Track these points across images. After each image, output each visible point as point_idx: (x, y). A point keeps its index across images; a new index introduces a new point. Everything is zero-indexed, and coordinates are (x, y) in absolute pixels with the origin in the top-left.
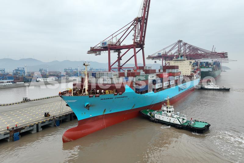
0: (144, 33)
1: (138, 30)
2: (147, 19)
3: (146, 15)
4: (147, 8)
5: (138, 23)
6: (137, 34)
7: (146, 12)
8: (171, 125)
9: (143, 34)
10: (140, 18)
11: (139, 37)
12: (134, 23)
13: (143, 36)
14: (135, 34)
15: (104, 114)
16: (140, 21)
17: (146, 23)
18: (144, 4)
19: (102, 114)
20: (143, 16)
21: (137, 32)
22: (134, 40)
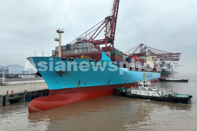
1: (109, 26)
2: (116, 18)
3: (116, 15)
4: (116, 9)
5: (109, 21)
6: (108, 30)
7: (116, 12)
8: (149, 98)
9: (113, 31)
10: (111, 17)
11: (110, 33)
12: (106, 21)
13: (113, 32)
14: (107, 30)
15: (79, 87)
16: (110, 20)
17: (116, 22)
18: (114, 5)
19: (76, 87)
20: (113, 15)
21: (108, 28)
22: (105, 35)
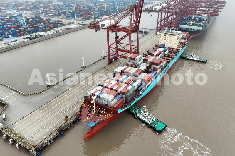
0: (138, 19)
13: (138, 21)
14: (131, 22)
20: (138, 4)
